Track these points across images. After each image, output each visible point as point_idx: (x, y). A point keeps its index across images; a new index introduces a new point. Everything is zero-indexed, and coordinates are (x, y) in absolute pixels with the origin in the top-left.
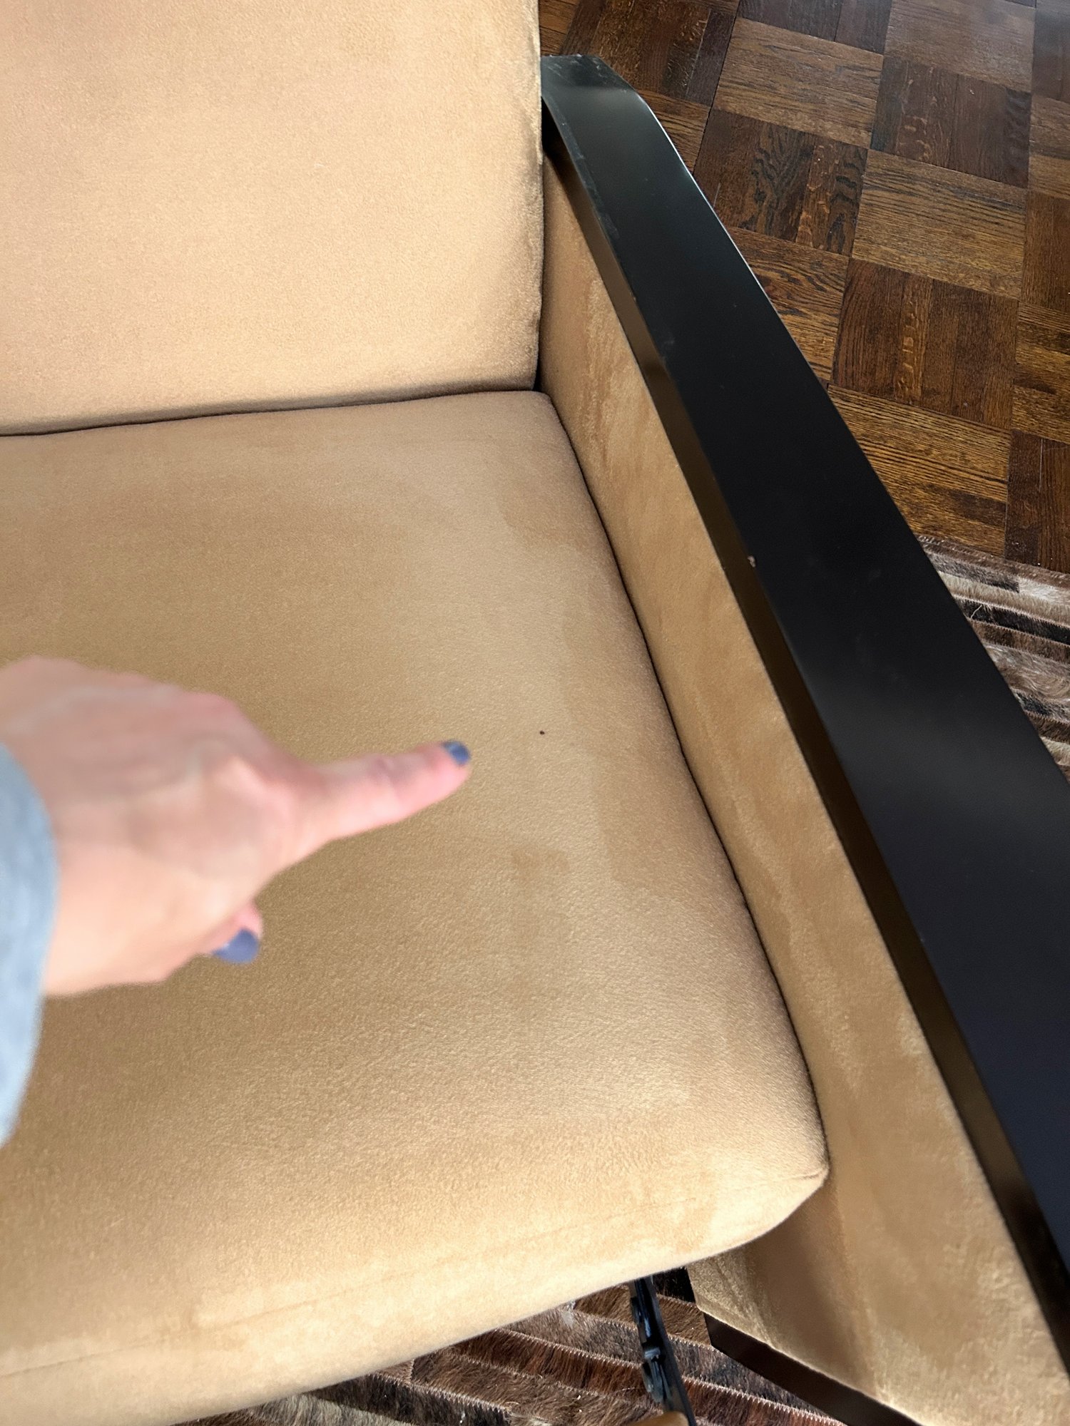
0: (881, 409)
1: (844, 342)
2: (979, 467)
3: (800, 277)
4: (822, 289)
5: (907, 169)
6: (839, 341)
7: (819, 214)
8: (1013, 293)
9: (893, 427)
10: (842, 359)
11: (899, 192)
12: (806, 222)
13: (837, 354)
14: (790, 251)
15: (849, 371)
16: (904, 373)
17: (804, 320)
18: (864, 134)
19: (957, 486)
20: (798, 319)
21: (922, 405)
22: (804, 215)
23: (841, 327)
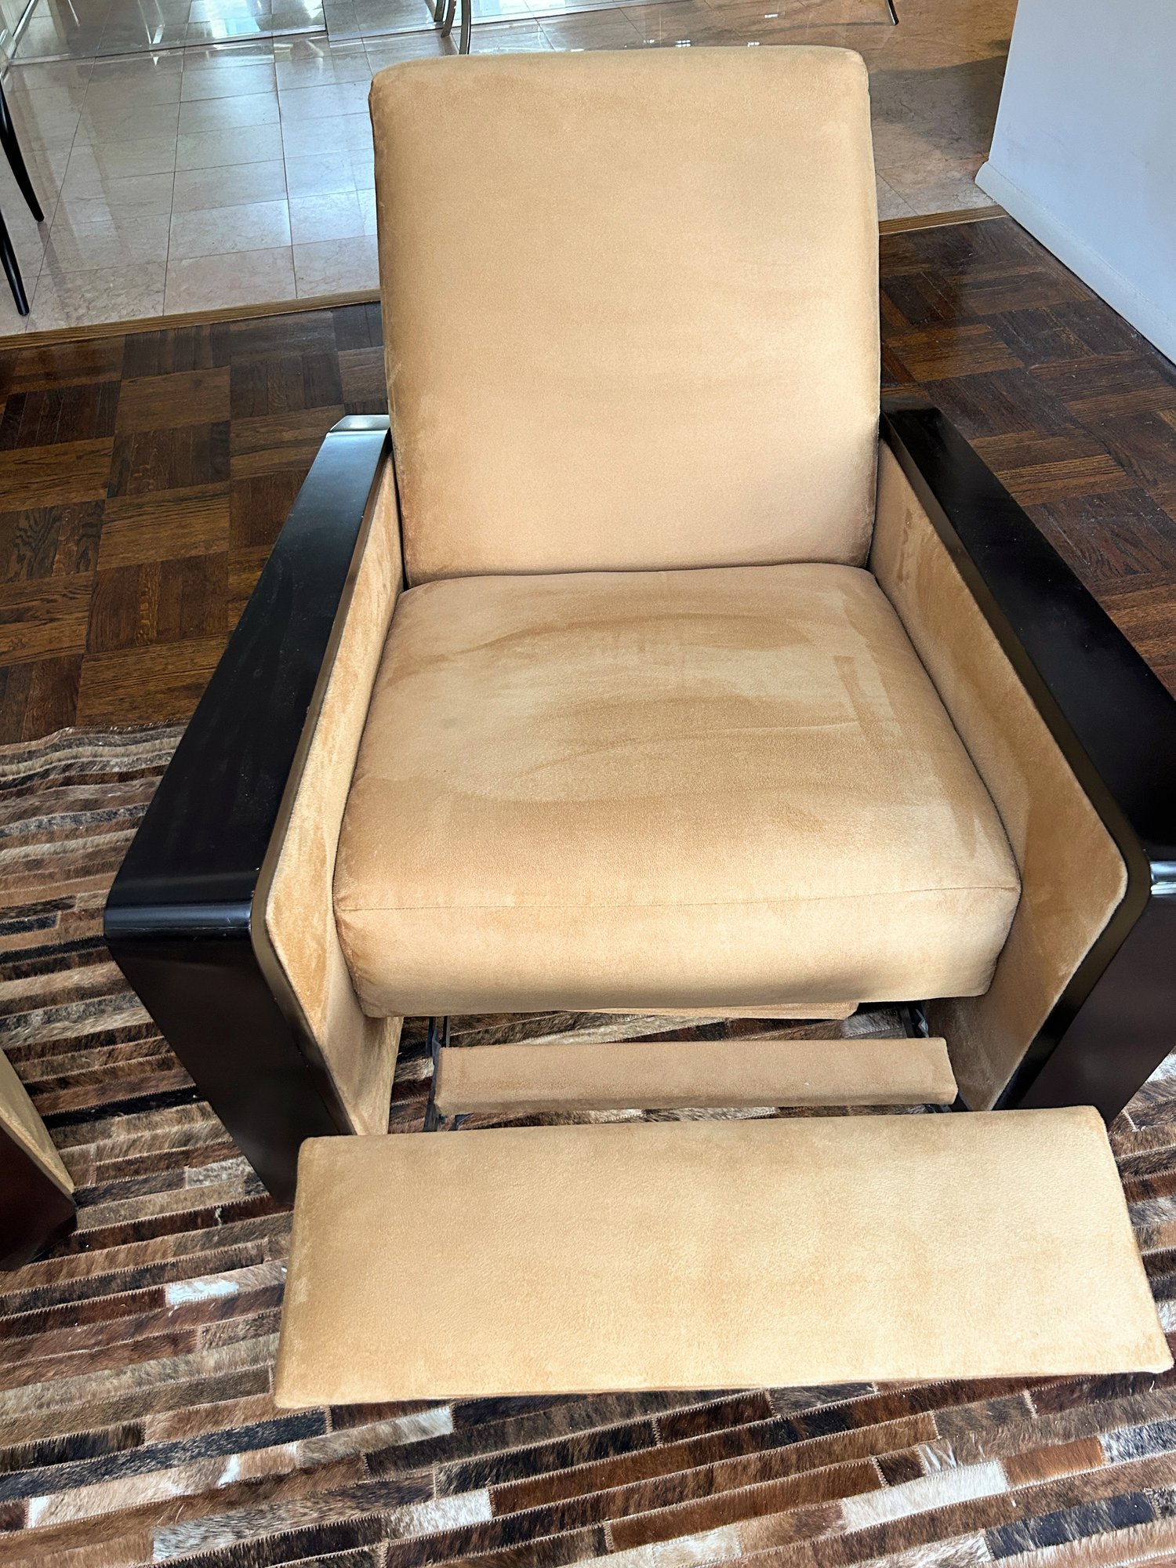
0: (126, 655)
1: (94, 625)
2: (205, 663)
3: (55, 596)
4: (74, 598)
5: (136, 501)
6: (90, 626)
7: (69, 554)
8: (223, 546)
9: (135, 664)
10: (92, 636)
11: (130, 517)
12: (59, 561)
13: (88, 634)
14: (49, 583)
15: (100, 640)
16: (143, 627)
17: (59, 623)
18: (101, 491)
19: (189, 681)
20: (55, 624)
21: (158, 642)
22: (57, 557)
23: (91, 616)
